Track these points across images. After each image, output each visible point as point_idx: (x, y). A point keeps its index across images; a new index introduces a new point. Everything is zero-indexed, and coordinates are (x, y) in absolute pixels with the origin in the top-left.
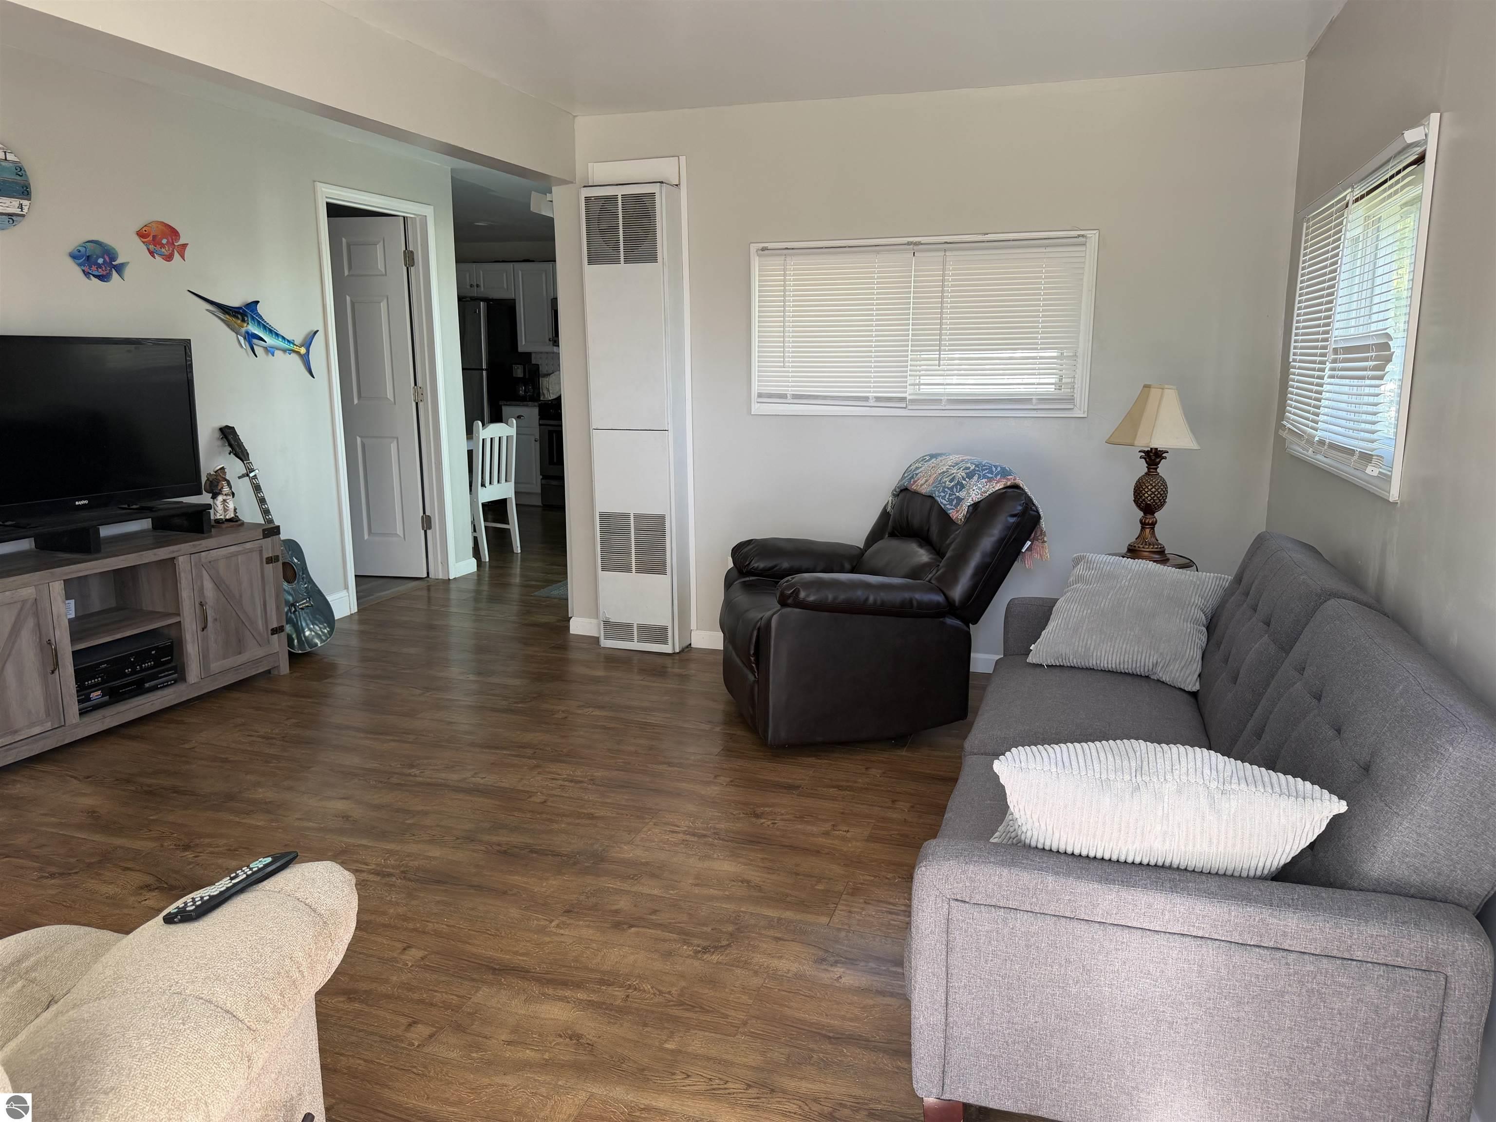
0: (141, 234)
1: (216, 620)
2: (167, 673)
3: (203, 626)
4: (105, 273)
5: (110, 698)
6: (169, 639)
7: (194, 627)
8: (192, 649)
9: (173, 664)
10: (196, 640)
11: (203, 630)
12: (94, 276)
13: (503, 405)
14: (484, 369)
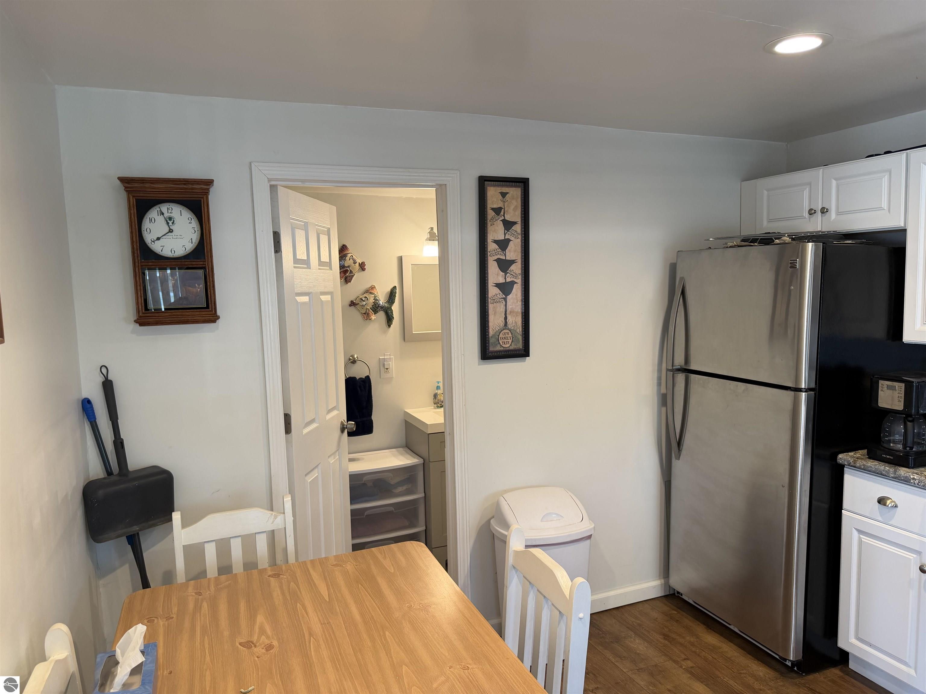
13: (846, 465)
14: (802, 389)
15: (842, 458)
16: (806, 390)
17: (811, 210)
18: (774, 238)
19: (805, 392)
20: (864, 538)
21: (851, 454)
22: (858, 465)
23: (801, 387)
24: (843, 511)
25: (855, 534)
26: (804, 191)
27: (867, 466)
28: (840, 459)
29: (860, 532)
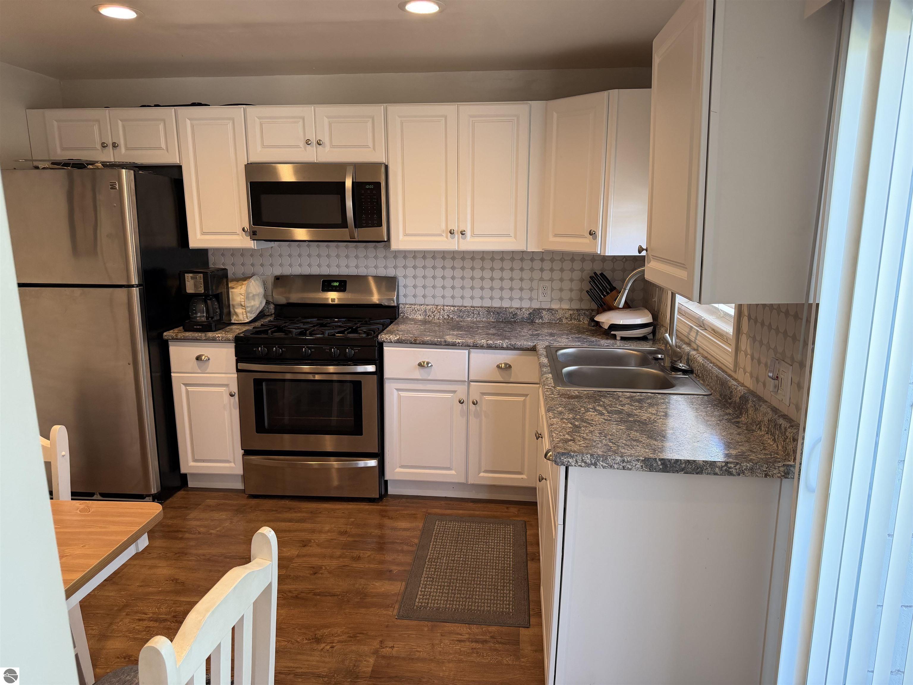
13: (170, 339)
14: (134, 285)
15: (167, 334)
16: (138, 286)
17: (103, 143)
18: (86, 163)
19: (137, 287)
20: (190, 389)
21: (172, 331)
22: (179, 337)
23: (132, 284)
24: (172, 374)
25: (183, 388)
26: (94, 126)
27: (186, 336)
28: (165, 335)
29: (186, 385)
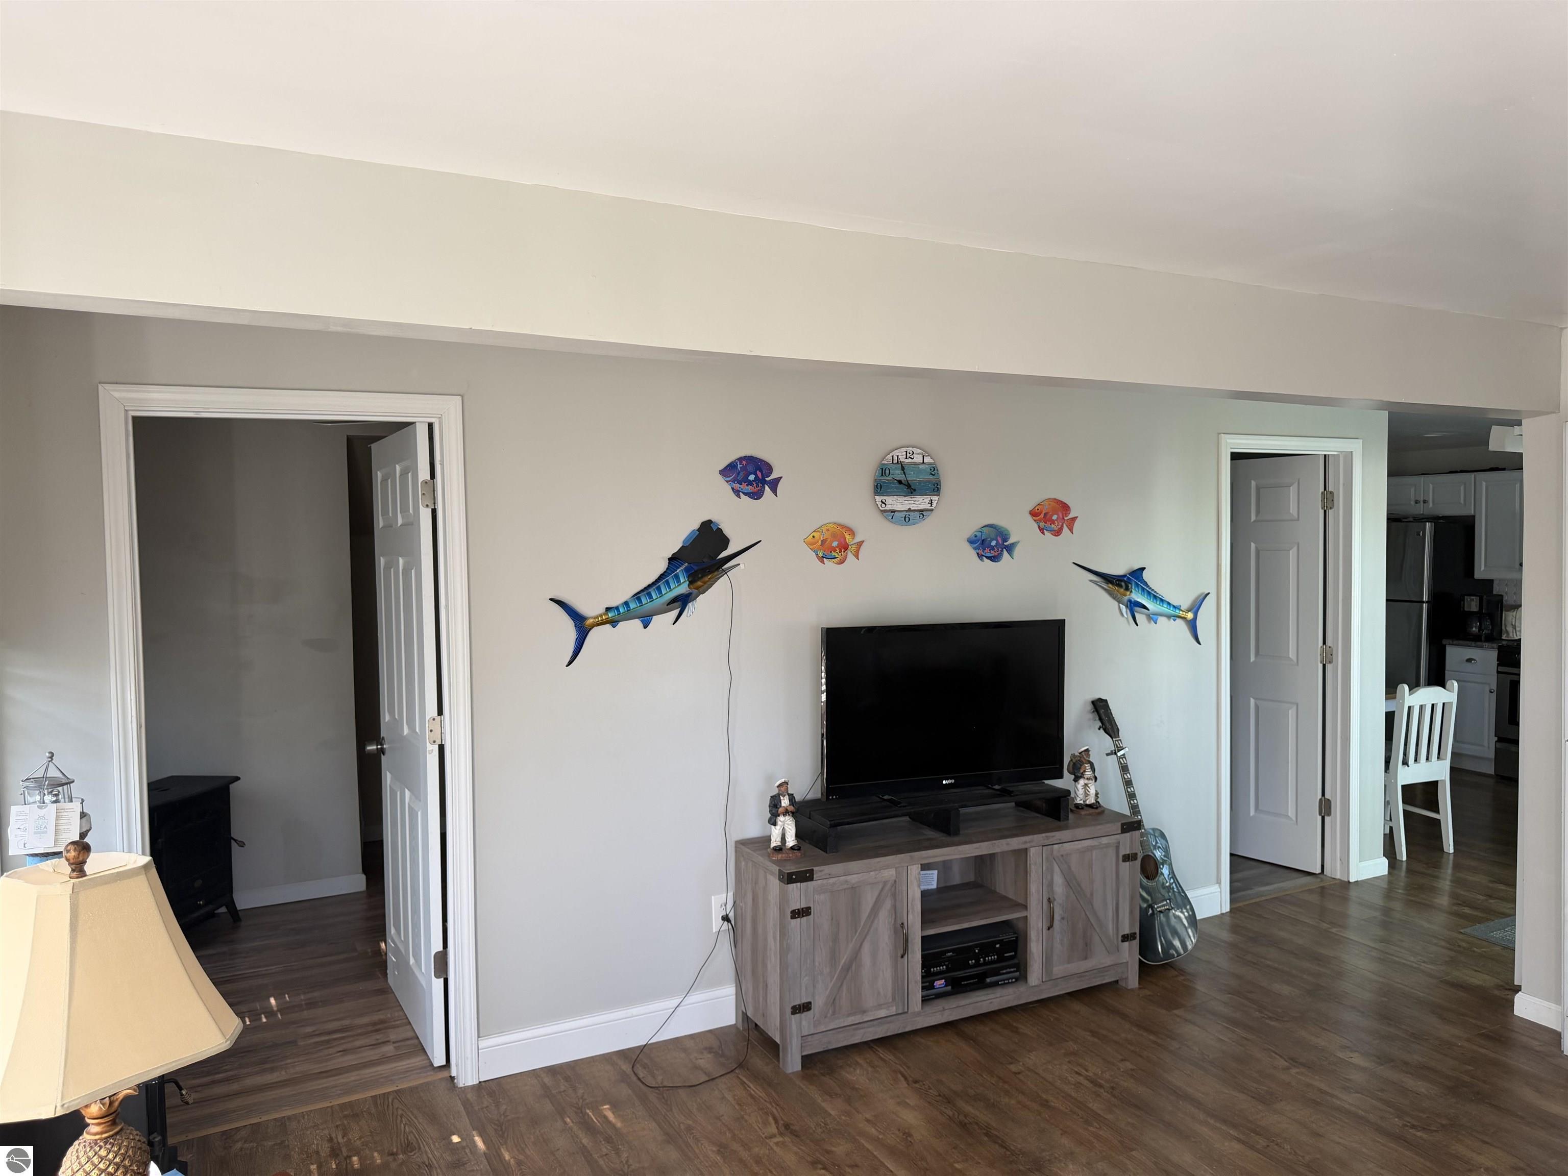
0: (1033, 514)
1: (1063, 918)
2: (1008, 970)
3: (1049, 925)
4: (996, 554)
5: (952, 988)
6: (1016, 934)
7: (1040, 925)
8: (1035, 948)
9: (1016, 961)
10: (1041, 939)
11: (1049, 929)
12: (986, 557)
